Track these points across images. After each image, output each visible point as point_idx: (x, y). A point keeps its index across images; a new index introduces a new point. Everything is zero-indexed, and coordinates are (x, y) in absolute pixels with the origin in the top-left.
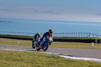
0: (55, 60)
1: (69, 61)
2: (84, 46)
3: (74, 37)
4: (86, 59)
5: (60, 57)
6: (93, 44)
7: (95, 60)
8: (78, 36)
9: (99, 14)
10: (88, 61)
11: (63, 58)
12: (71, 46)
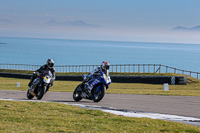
0: (93, 119)
1: (120, 120)
2: (150, 91)
3: (129, 74)
4: (154, 116)
5: (102, 113)
6: (166, 85)
7: (173, 117)
8: (136, 71)
9: (179, 28)
10: (159, 120)
11: (108, 114)
12: (124, 91)
